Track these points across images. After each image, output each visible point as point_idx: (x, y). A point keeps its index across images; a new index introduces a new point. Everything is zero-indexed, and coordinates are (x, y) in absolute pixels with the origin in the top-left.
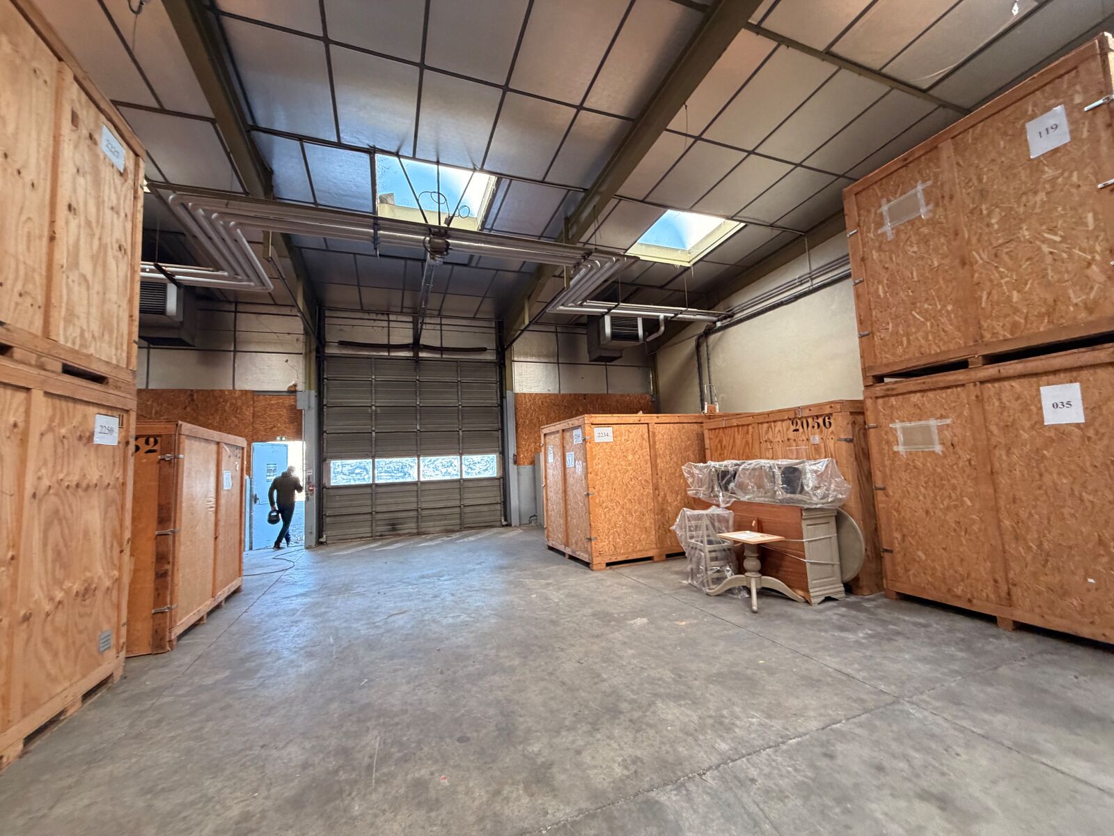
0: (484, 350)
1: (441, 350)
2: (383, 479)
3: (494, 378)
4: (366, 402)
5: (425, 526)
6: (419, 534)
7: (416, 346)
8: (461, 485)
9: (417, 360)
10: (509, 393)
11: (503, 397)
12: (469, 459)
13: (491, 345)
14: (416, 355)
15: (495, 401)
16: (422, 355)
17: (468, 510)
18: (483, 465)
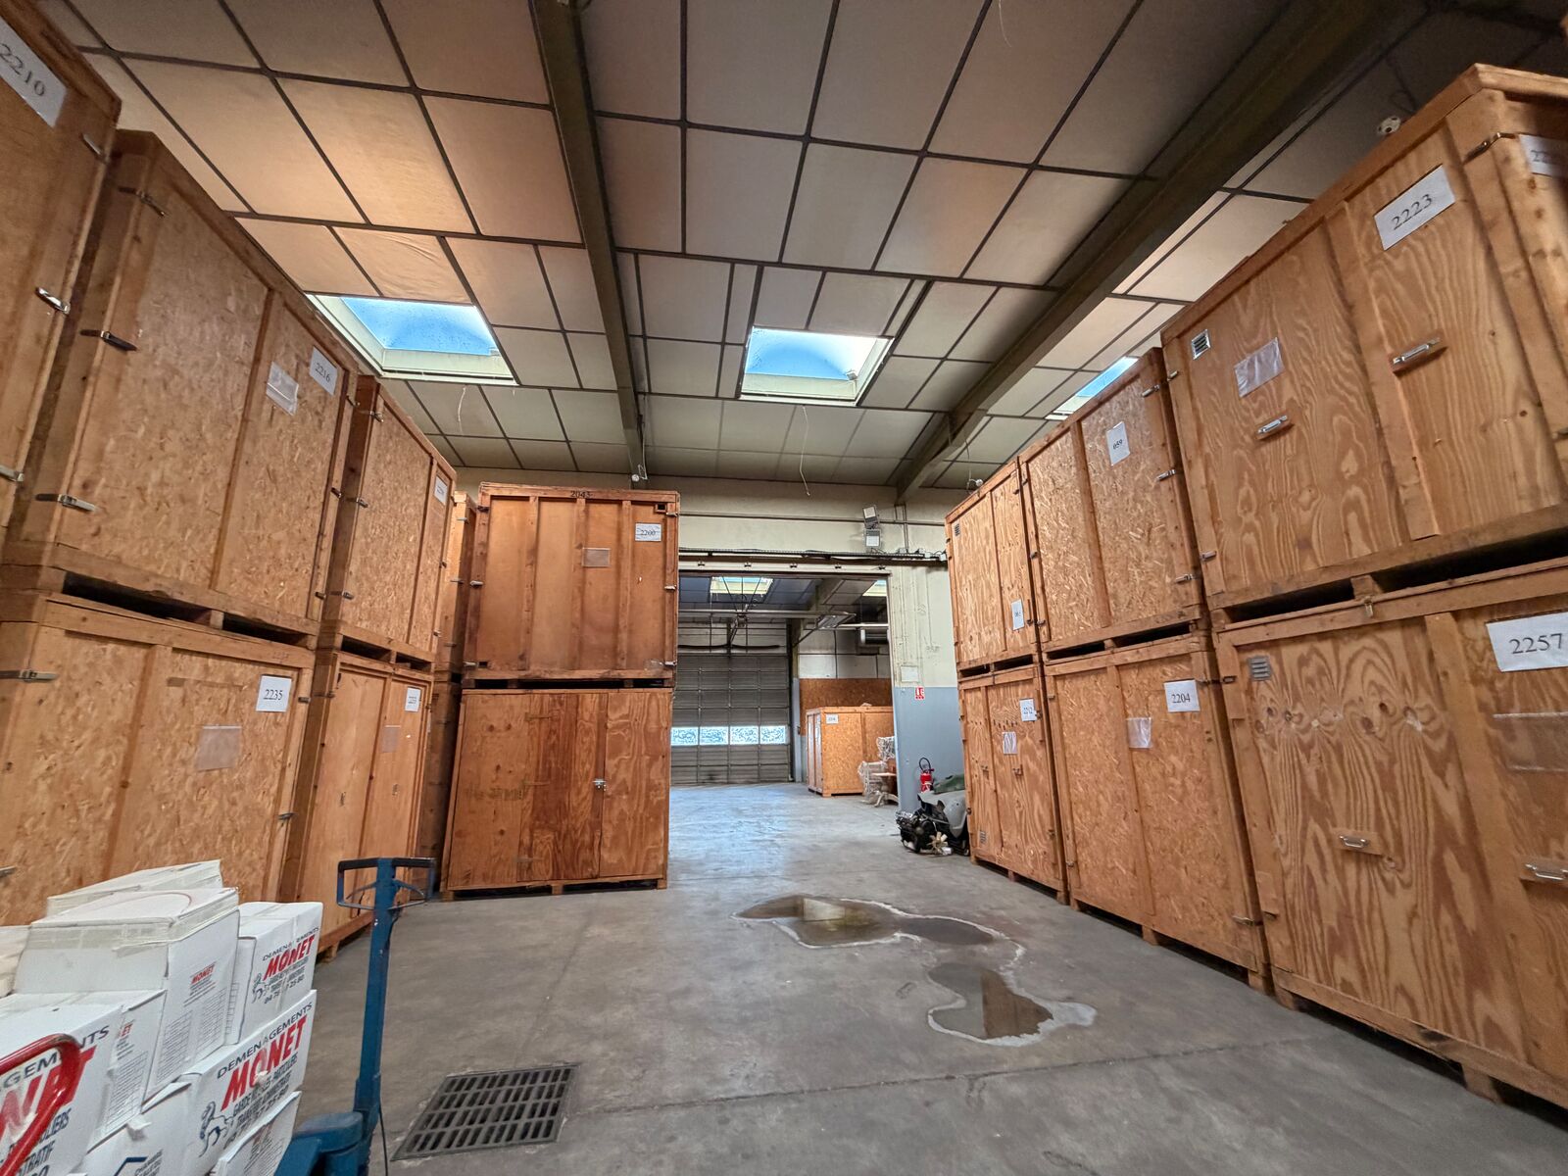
0: (777, 647)
1: (746, 648)
2: (705, 742)
3: (785, 668)
4: (695, 687)
5: (733, 777)
6: (728, 783)
7: (729, 646)
8: (759, 749)
9: (729, 656)
10: (795, 679)
11: (791, 682)
12: (765, 728)
13: (783, 642)
14: (729, 652)
15: (785, 686)
16: (733, 651)
17: (763, 767)
18: (774, 734)
